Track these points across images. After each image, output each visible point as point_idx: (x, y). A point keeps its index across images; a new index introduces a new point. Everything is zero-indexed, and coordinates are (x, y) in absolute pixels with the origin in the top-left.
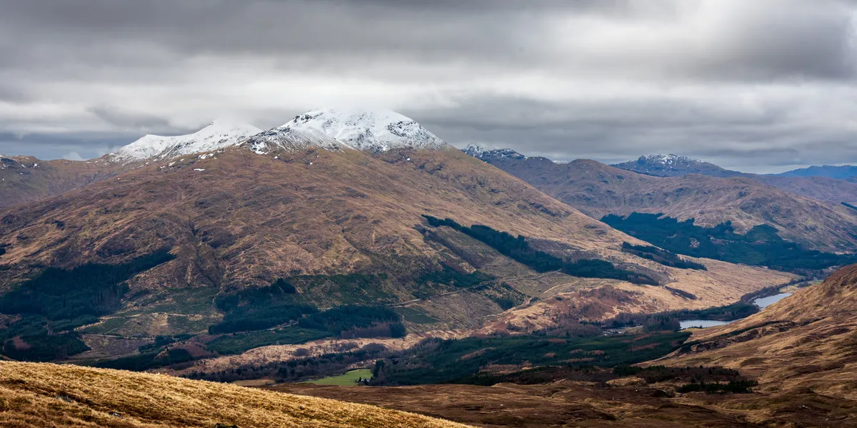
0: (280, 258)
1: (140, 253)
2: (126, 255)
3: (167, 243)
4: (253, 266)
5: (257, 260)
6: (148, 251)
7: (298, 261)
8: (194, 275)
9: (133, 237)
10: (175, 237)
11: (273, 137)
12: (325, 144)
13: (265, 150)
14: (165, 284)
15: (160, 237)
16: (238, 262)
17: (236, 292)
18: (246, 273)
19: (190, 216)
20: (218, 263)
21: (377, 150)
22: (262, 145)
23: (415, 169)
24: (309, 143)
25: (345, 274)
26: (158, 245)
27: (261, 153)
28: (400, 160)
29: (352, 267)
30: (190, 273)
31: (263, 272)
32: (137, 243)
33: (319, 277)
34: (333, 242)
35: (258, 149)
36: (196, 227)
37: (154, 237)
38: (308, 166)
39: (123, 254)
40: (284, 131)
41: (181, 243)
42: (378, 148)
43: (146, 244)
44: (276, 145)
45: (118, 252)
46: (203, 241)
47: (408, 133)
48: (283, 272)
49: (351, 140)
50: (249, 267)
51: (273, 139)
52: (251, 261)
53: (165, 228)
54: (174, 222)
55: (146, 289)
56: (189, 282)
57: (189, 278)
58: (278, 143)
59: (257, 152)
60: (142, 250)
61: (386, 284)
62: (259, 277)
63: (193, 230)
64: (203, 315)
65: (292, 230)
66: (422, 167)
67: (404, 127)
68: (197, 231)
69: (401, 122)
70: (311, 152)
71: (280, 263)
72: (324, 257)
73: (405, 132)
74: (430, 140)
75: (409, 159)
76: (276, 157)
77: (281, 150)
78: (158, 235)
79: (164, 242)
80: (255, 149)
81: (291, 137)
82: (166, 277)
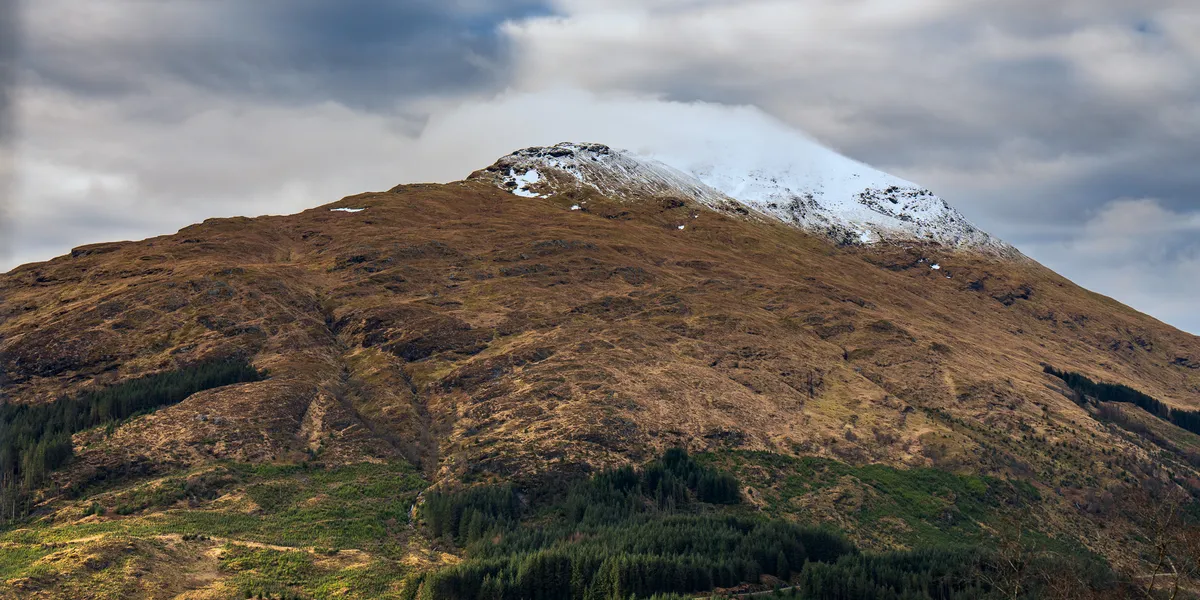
0: (663, 393)
1: (135, 369)
2: (82, 377)
3: (238, 343)
4: (562, 405)
5: (575, 389)
6: (164, 364)
7: (725, 407)
8: (337, 426)
9: (116, 326)
10: (265, 329)
11: (563, 161)
12: (706, 200)
13: (542, 188)
14: (220, 447)
15: (210, 326)
16: (504, 391)
17: (506, 483)
18: (539, 424)
19: (318, 288)
20: (424, 402)
21: (845, 241)
22: (532, 177)
23: (961, 289)
24: (664, 186)
25: (898, 465)
26: (201, 348)
27: (528, 194)
28: (914, 265)
29: (914, 449)
30: (318, 422)
31: (605, 422)
32: (125, 342)
33: (814, 465)
34: (826, 377)
35: (521, 185)
36: (339, 313)
37: (189, 327)
38: (675, 232)
39: (71, 374)
40: (593, 150)
41: (286, 345)
42: (848, 234)
43: (158, 347)
44: (571, 179)
45: (54, 370)
46: (366, 344)
47: (915, 216)
48: (678, 433)
49: (774, 206)
50: (551, 407)
51: (562, 164)
52: (555, 390)
53: (233, 304)
54: (264, 290)
55: (142, 459)
56: (315, 446)
57: (316, 434)
58: (579, 176)
59: (518, 192)
60: (142, 361)
61: (1046, 517)
62: (593, 437)
63: (329, 322)
64: (372, 552)
65: (683, 327)
66: (977, 286)
67: (902, 201)
68: (343, 322)
69: (894, 188)
70: (675, 203)
71: (664, 407)
72: (807, 413)
73: (908, 212)
74: (978, 237)
75: (936, 267)
76: (575, 207)
77: (589, 192)
78: (205, 320)
79: (226, 340)
80: (512, 184)
81: (615, 167)
82: (222, 424)
